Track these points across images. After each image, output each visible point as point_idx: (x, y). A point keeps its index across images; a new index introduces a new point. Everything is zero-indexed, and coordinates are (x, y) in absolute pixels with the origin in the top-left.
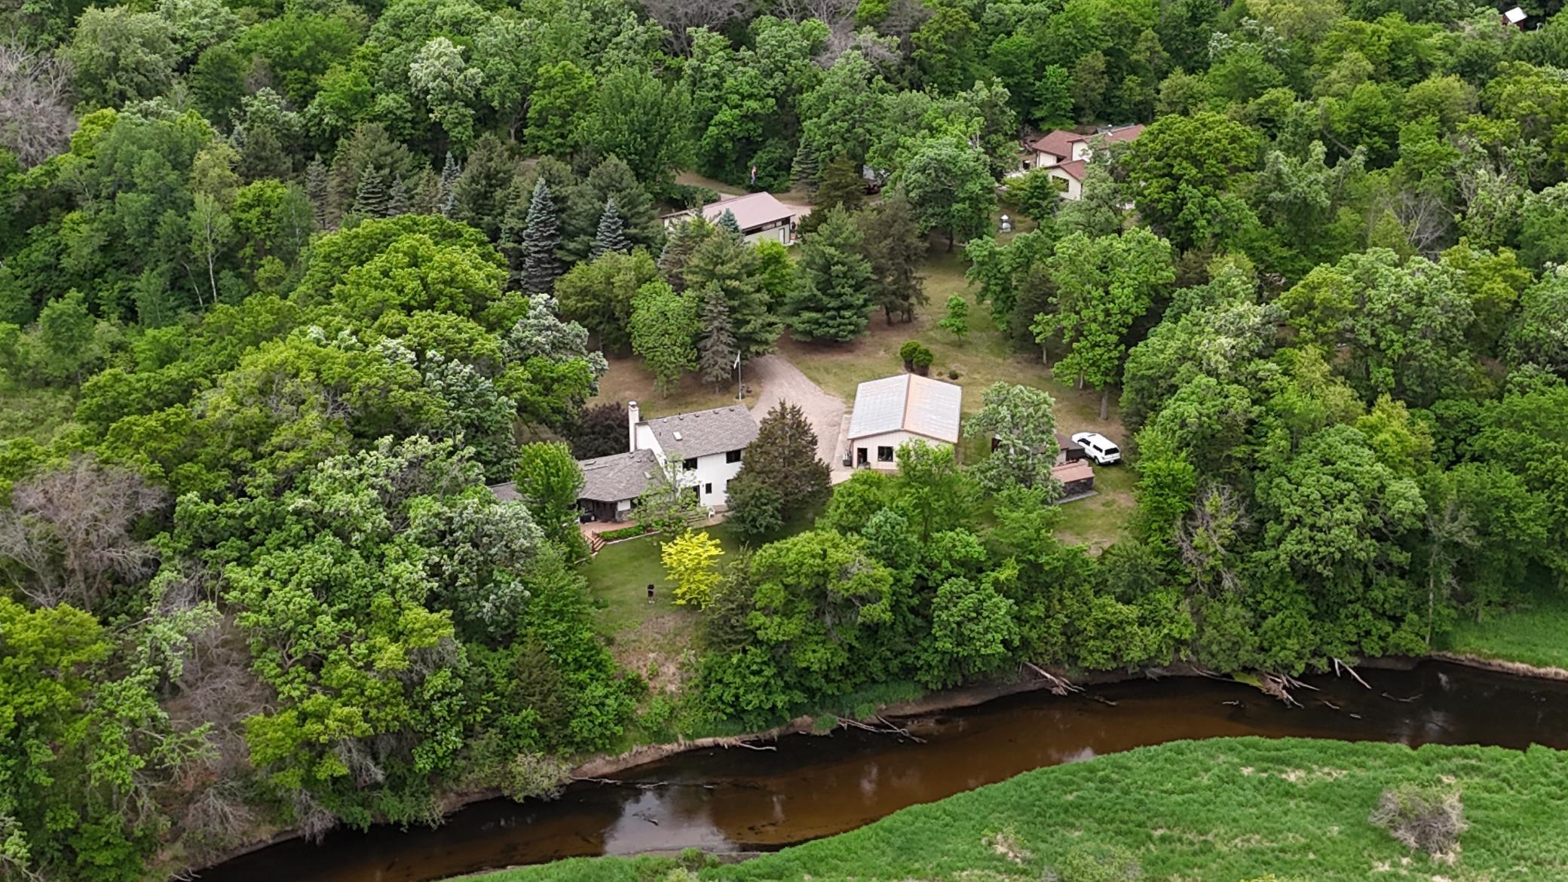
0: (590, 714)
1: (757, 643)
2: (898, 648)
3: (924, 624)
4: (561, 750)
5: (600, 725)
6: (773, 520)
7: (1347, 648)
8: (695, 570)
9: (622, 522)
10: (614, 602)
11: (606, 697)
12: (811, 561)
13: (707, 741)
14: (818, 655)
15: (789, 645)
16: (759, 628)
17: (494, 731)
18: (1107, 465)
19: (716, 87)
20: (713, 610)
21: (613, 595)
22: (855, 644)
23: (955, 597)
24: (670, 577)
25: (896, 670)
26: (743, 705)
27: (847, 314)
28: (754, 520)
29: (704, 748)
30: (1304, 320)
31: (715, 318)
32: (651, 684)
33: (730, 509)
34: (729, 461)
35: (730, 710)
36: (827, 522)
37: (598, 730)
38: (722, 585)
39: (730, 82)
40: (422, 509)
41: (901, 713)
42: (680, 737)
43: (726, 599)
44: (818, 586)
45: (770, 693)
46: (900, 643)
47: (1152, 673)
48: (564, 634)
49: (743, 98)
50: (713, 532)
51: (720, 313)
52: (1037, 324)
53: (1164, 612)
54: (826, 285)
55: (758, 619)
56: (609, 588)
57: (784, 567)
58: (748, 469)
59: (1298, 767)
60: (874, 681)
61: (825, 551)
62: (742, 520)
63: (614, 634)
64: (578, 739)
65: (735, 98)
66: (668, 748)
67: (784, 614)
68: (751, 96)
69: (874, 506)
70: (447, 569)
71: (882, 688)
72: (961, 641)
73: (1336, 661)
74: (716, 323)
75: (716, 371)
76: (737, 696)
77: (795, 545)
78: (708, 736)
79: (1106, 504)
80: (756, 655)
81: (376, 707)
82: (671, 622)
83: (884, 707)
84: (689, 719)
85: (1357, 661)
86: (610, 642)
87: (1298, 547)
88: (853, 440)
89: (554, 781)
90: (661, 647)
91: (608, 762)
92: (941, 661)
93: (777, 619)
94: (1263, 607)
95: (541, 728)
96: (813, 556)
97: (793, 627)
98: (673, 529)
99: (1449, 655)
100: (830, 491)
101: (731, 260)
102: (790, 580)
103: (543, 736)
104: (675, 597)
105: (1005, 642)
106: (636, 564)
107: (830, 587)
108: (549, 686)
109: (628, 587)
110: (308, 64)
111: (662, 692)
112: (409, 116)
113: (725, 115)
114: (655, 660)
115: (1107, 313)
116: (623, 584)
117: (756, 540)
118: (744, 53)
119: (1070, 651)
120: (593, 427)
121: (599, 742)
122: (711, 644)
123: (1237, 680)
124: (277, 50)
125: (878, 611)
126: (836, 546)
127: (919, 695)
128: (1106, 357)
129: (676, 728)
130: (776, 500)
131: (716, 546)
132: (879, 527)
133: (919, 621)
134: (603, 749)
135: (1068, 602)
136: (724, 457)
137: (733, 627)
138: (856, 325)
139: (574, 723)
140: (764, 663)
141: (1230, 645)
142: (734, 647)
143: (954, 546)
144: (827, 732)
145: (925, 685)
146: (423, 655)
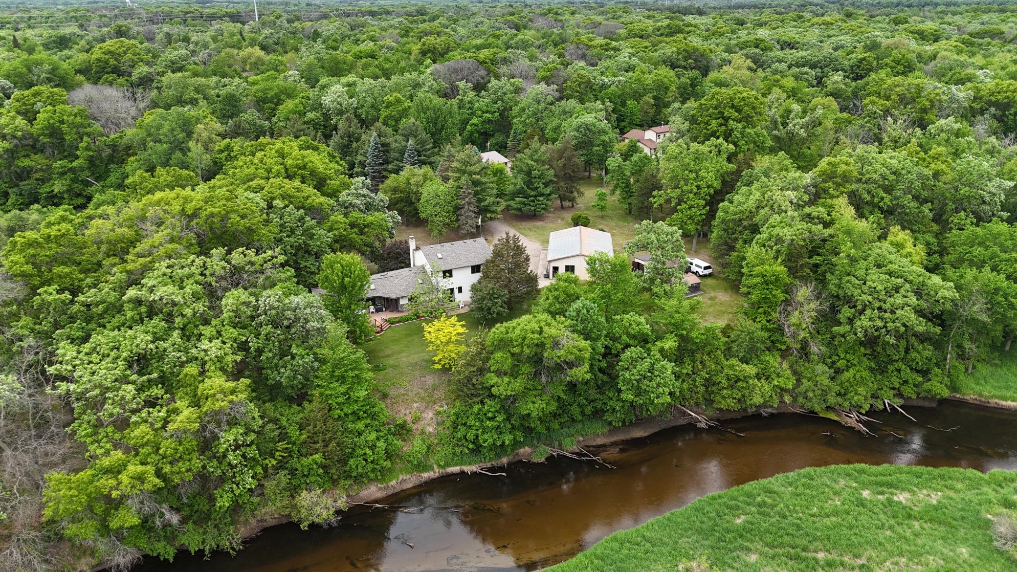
0: (365, 454)
1: (491, 396)
2: (591, 398)
3: (608, 380)
4: (342, 482)
5: (372, 462)
6: (501, 309)
7: (892, 392)
8: (448, 343)
9: (403, 311)
10: (391, 366)
11: (378, 439)
12: (532, 336)
13: (455, 469)
14: (537, 405)
15: (514, 398)
16: (493, 386)
17: (283, 473)
18: (705, 276)
19: (470, 108)
20: (459, 373)
21: (391, 361)
22: (562, 395)
23: (633, 361)
24: (430, 348)
25: (590, 413)
26: (481, 442)
27: (541, 198)
28: (489, 309)
29: (453, 474)
30: (830, 184)
31: (466, 197)
32: (415, 427)
33: (474, 301)
34: (473, 272)
35: (471, 446)
36: (540, 308)
37: (370, 466)
38: (467, 353)
39: (477, 105)
40: (233, 298)
41: (594, 443)
42: (435, 466)
43: (468, 364)
44: (536, 354)
45: (501, 433)
46: (593, 393)
47: (765, 412)
48: (344, 394)
49: (484, 112)
50: (460, 317)
51: (469, 193)
52: (654, 197)
53: (772, 369)
54: (529, 184)
55: (493, 379)
56: (388, 356)
57: (511, 341)
58: (486, 276)
59: (903, 490)
60: (573, 420)
61: (541, 328)
62: (481, 309)
63: (387, 390)
64: (355, 474)
65: (479, 113)
66: (426, 475)
67: (512, 375)
68: (487, 112)
69: (574, 297)
70: (253, 345)
71: (580, 426)
72: (639, 392)
73: (886, 401)
74: (467, 199)
75: (467, 227)
76: (477, 436)
77: (519, 324)
78: (456, 465)
79: (711, 299)
80: (490, 406)
81: (171, 463)
82: (430, 380)
83: (582, 439)
84: (442, 452)
85: (901, 401)
86: (385, 396)
87: (871, 323)
88: (550, 261)
89: (332, 511)
90: (423, 399)
91: (380, 489)
92: (623, 407)
93: (506, 379)
94: (838, 365)
95: (324, 467)
96: (533, 333)
97: (518, 385)
98: (433, 315)
99: (958, 396)
100: (538, 291)
101: (475, 164)
102: (516, 350)
103: (326, 472)
104: (434, 363)
105: (671, 394)
106: (409, 339)
107: (546, 355)
108: (329, 435)
109: (402, 355)
110: (275, 100)
111: (423, 433)
112: (322, 123)
113: (475, 120)
114: (418, 409)
115: (698, 187)
116: (399, 353)
117: (490, 323)
118: (483, 93)
119: (707, 396)
120: (389, 254)
121: (372, 475)
122: (458, 396)
123: (821, 415)
124: (261, 94)
125: (581, 373)
126: (549, 325)
127: (606, 429)
128: (698, 213)
129: (432, 461)
130: (503, 296)
131: (463, 326)
132: (578, 312)
133: (605, 378)
134: (376, 479)
135: (708, 363)
136: (470, 270)
137: (474, 385)
138: (546, 205)
139: (352, 462)
140: (497, 411)
141: (820, 392)
142: (475, 399)
143: (630, 325)
144: (543, 460)
145: (610, 423)
146: (216, 416)
